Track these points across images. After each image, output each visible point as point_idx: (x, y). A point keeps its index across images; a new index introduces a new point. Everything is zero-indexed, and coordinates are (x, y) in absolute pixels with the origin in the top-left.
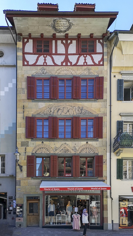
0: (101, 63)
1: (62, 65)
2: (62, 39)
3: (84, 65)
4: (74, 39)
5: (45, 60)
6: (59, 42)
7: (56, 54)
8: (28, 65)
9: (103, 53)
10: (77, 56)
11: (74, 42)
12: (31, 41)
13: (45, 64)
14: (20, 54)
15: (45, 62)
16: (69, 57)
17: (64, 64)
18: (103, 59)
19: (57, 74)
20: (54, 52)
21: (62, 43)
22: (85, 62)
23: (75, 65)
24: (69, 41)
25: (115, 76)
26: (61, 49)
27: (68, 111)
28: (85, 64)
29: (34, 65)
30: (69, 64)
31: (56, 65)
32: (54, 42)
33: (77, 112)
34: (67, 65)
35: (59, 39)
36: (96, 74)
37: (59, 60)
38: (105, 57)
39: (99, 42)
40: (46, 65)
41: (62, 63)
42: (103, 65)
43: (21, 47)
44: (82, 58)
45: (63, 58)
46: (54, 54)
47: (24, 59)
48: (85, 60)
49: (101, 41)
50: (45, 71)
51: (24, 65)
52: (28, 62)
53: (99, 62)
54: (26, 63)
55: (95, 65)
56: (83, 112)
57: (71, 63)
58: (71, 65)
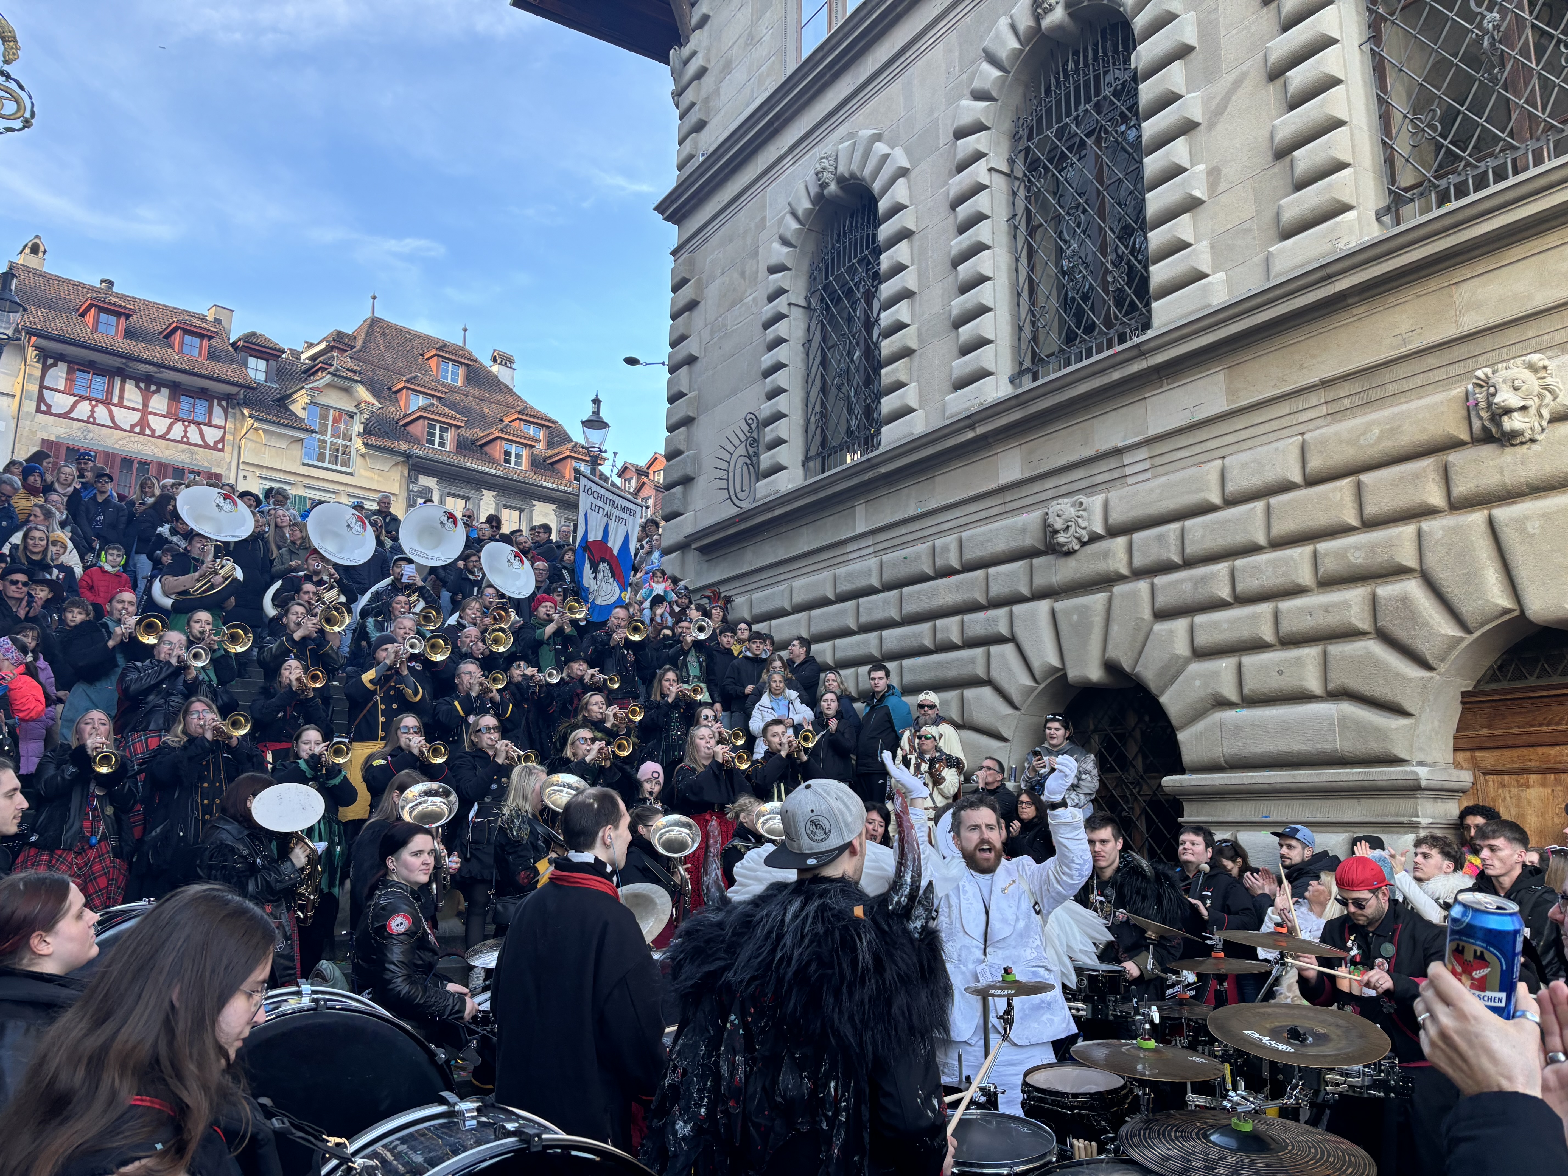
0: (220, 446)
1: (131, 431)
2: (137, 380)
3: (181, 442)
4: (166, 386)
5: (92, 411)
6: (130, 383)
7: (120, 405)
8: (48, 413)
11: (165, 391)
12: (63, 366)
13: (91, 420)
14: (32, 389)
17: (137, 429)
18: (222, 440)
19: (116, 446)
20: (115, 400)
21: (137, 386)
22: (185, 436)
23: (162, 437)
24: (153, 387)
25: (245, 477)
26: (133, 398)
28: (184, 440)
29: (65, 416)
31: (116, 427)
34: (142, 433)
35: (131, 378)
36: (206, 464)
37: (126, 418)
38: (229, 437)
39: (219, 404)
40: (94, 423)
41: (133, 426)
42: (222, 450)
43: (38, 374)
45: (137, 416)
46: (114, 405)
47: (41, 399)
48: (186, 432)
49: (224, 403)
50: (90, 435)
51: (38, 410)
52: (49, 407)
53: (216, 443)
54: (44, 408)
55: (206, 446)
58: (153, 435)
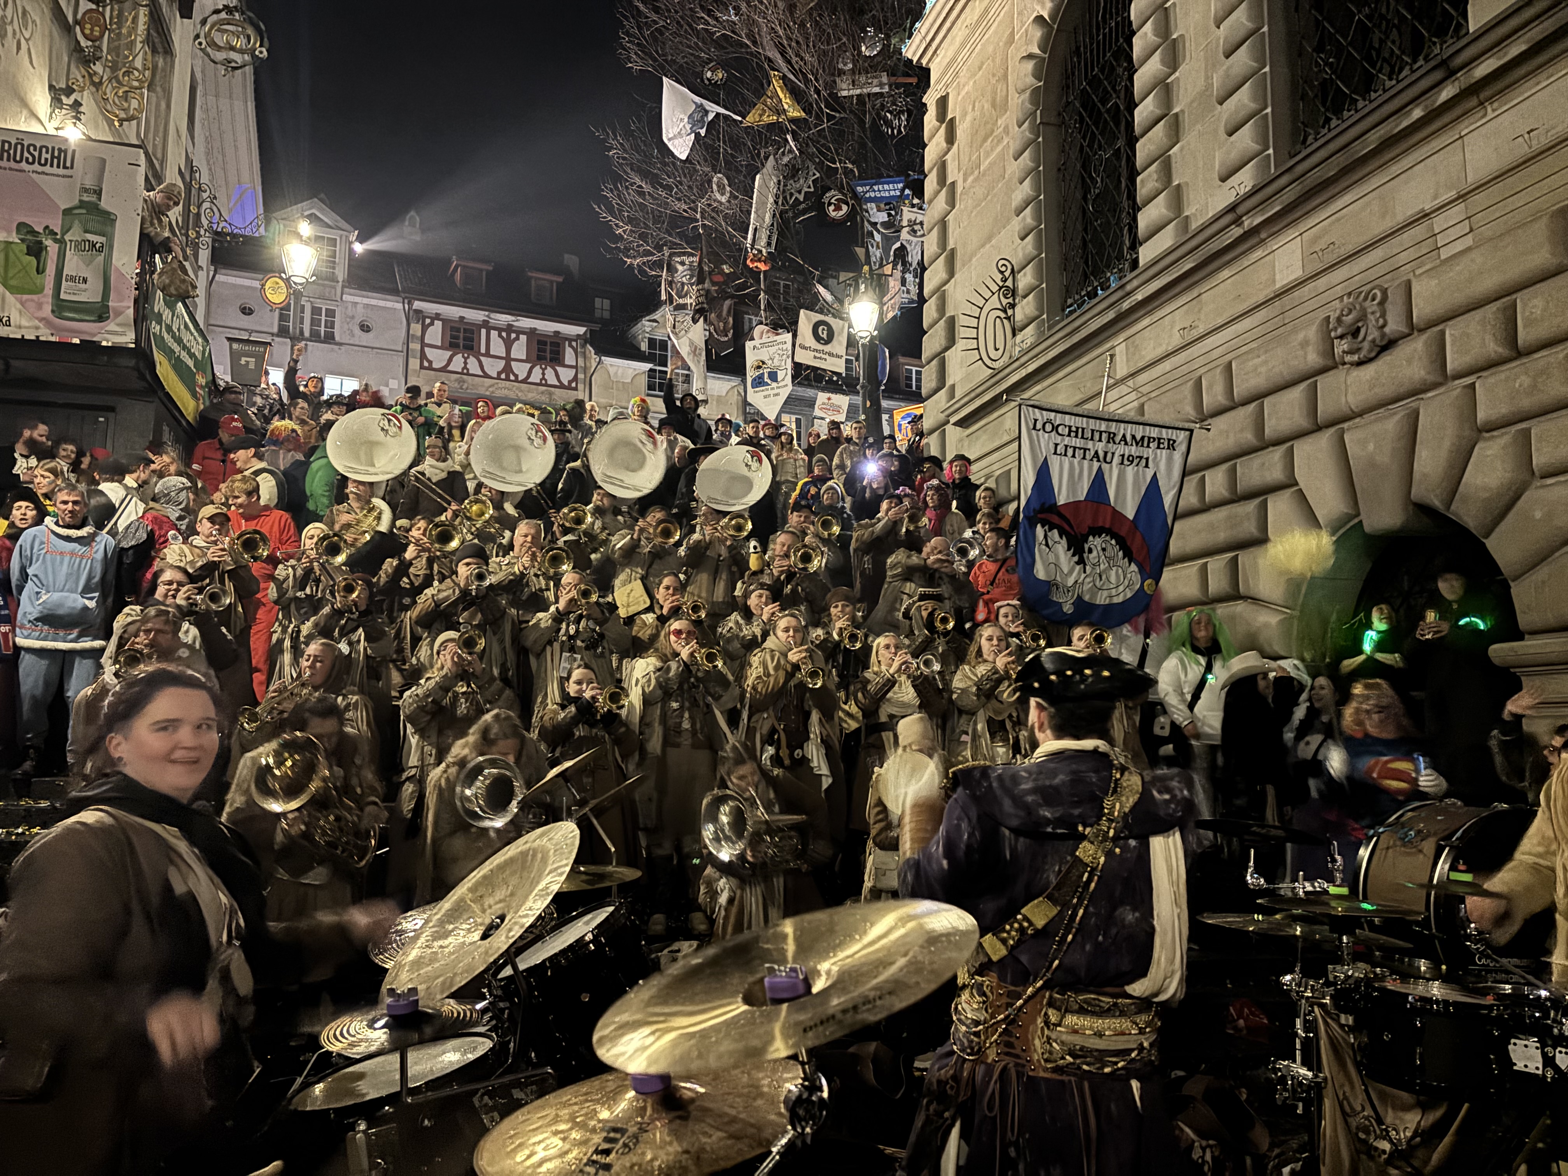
0: (574, 384)
1: (499, 378)
2: (500, 330)
3: (540, 384)
4: (524, 333)
5: (466, 363)
6: (494, 334)
7: (488, 354)
8: (430, 368)
9: (576, 367)
10: (529, 365)
11: (523, 338)
12: (438, 324)
13: (465, 371)
14: (415, 346)
15: (465, 367)
16: (513, 363)
18: (575, 378)
20: (483, 350)
21: (500, 336)
22: (543, 378)
24: (513, 336)
26: (498, 347)
28: (543, 383)
29: (444, 369)
30: (512, 377)
31: (486, 376)
32: (483, 331)
34: (507, 379)
35: (495, 329)
37: (493, 367)
38: (581, 376)
39: (571, 346)
40: (468, 374)
41: (499, 373)
42: (576, 389)
43: (419, 334)
44: (537, 371)
45: (502, 363)
46: (483, 355)
47: (423, 357)
48: (543, 374)
49: (574, 344)
50: (465, 384)
51: (422, 367)
52: (430, 362)
53: (570, 382)
54: (426, 364)
55: (562, 386)
57: (516, 376)
58: (516, 380)
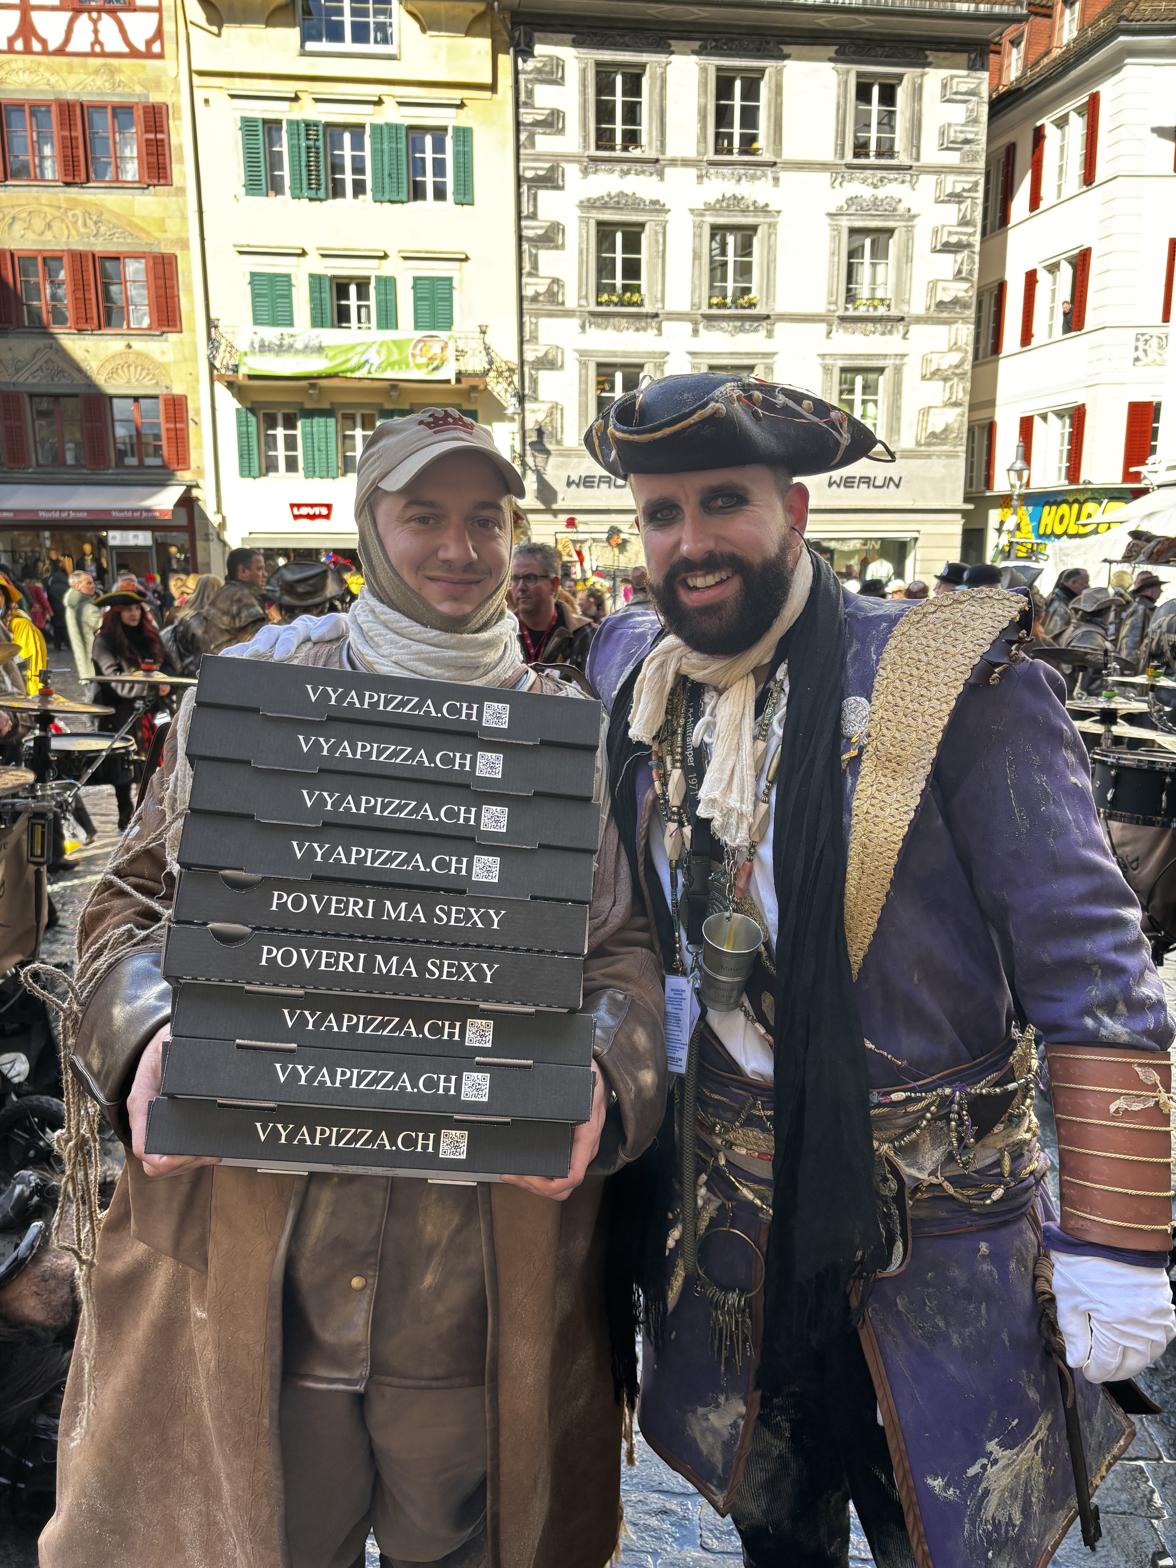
9: (159, 10)
10: (65, 16)
16: (36, 16)
27: (49, 226)
30: (36, 46)
33: (82, 230)
44: (83, 25)
56: (103, 229)
57: (43, 42)
